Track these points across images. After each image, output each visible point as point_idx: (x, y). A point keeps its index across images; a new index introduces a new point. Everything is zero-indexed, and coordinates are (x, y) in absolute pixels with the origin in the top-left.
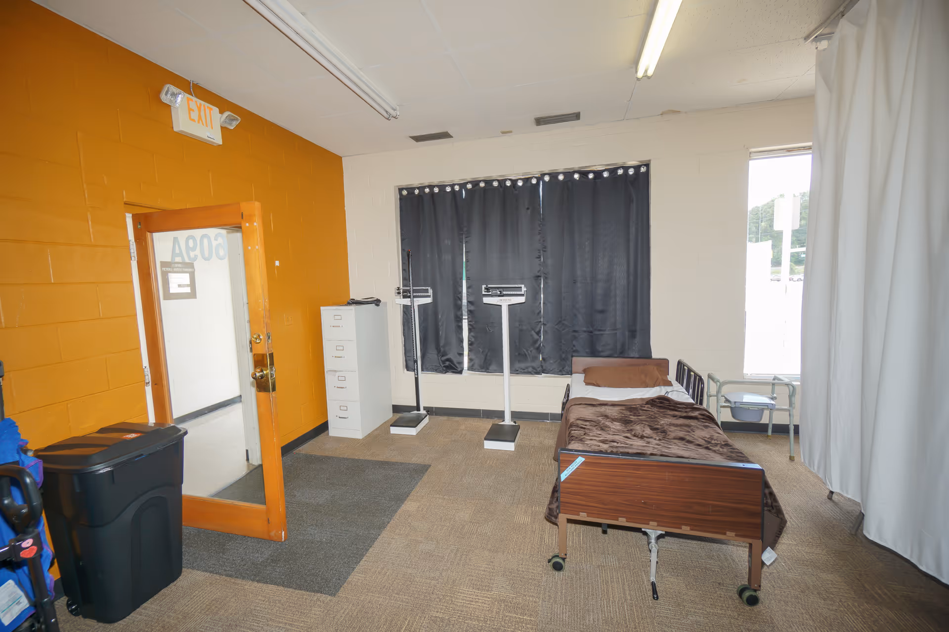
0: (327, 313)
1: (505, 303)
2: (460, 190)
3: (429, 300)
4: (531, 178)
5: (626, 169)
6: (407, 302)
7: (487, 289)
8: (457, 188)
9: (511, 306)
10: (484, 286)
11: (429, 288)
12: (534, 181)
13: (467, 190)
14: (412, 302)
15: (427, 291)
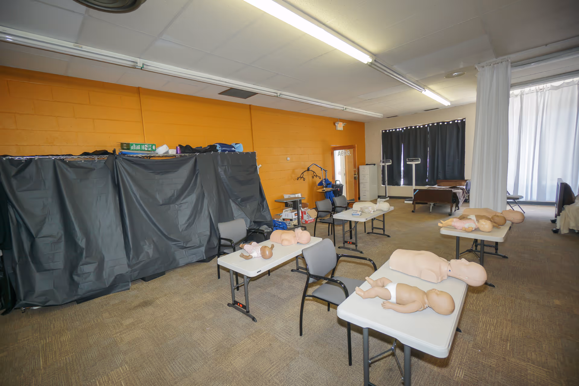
0: (361, 167)
1: (414, 164)
2: (402, 130)
3: (390, 164)
4: (425, 125)
5: (458, 120)
6: (384, 164)
7: (408, 160)
8: (401, 129)
9: (416, 165)
10: (407, 159)
11: (390, 160)
12: (426, 126)
13: (404, 130)
14: (385, 164)
15: (390, 161)
